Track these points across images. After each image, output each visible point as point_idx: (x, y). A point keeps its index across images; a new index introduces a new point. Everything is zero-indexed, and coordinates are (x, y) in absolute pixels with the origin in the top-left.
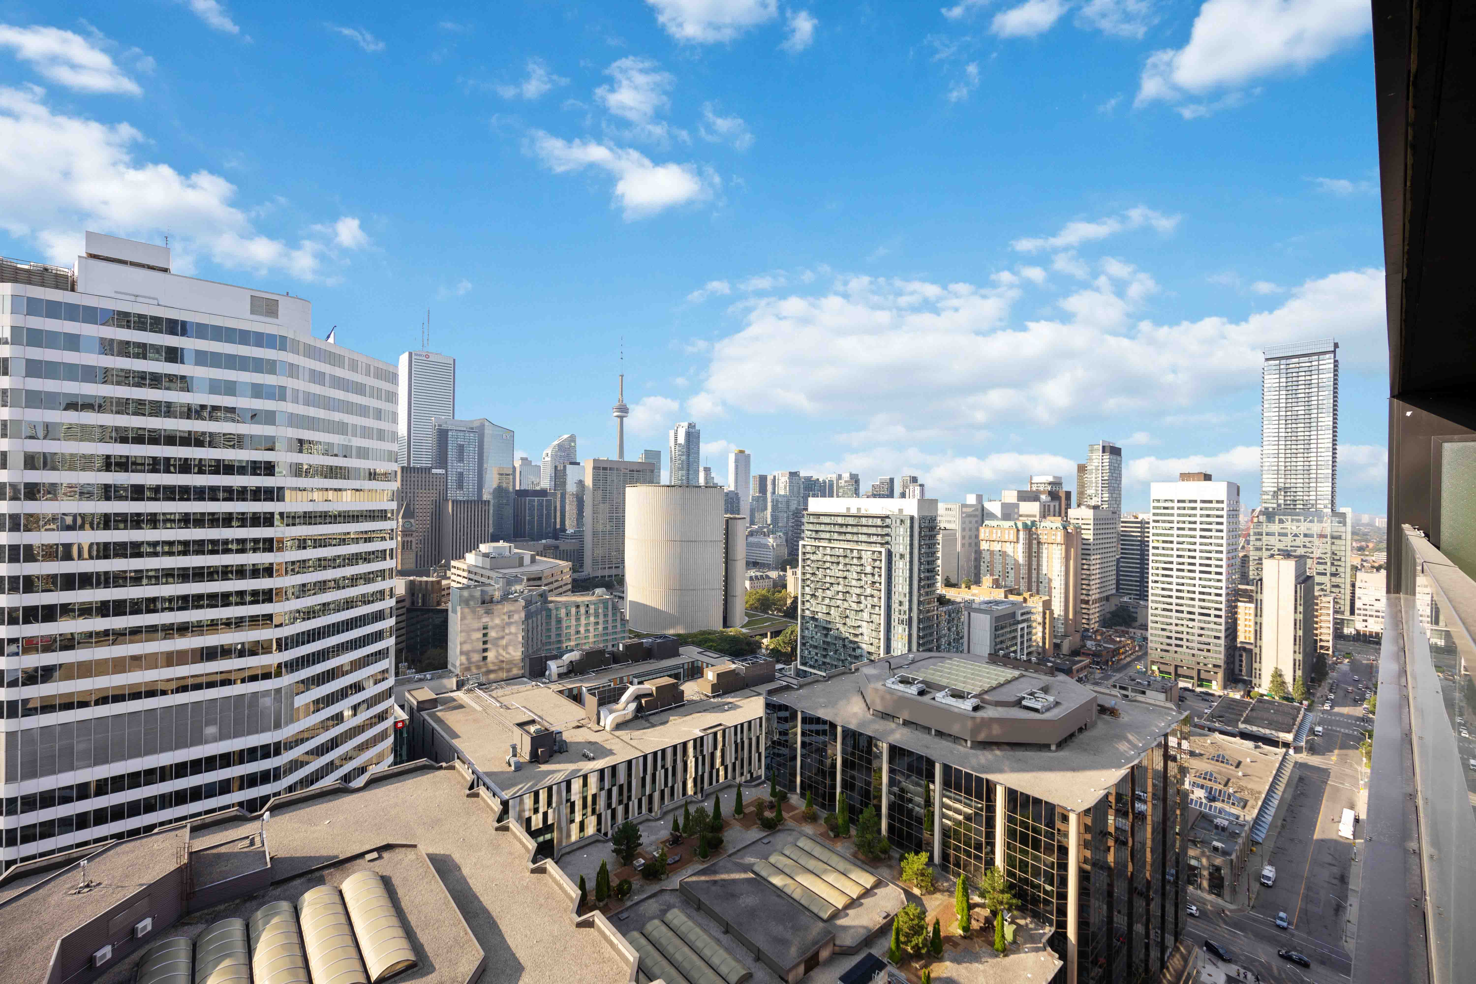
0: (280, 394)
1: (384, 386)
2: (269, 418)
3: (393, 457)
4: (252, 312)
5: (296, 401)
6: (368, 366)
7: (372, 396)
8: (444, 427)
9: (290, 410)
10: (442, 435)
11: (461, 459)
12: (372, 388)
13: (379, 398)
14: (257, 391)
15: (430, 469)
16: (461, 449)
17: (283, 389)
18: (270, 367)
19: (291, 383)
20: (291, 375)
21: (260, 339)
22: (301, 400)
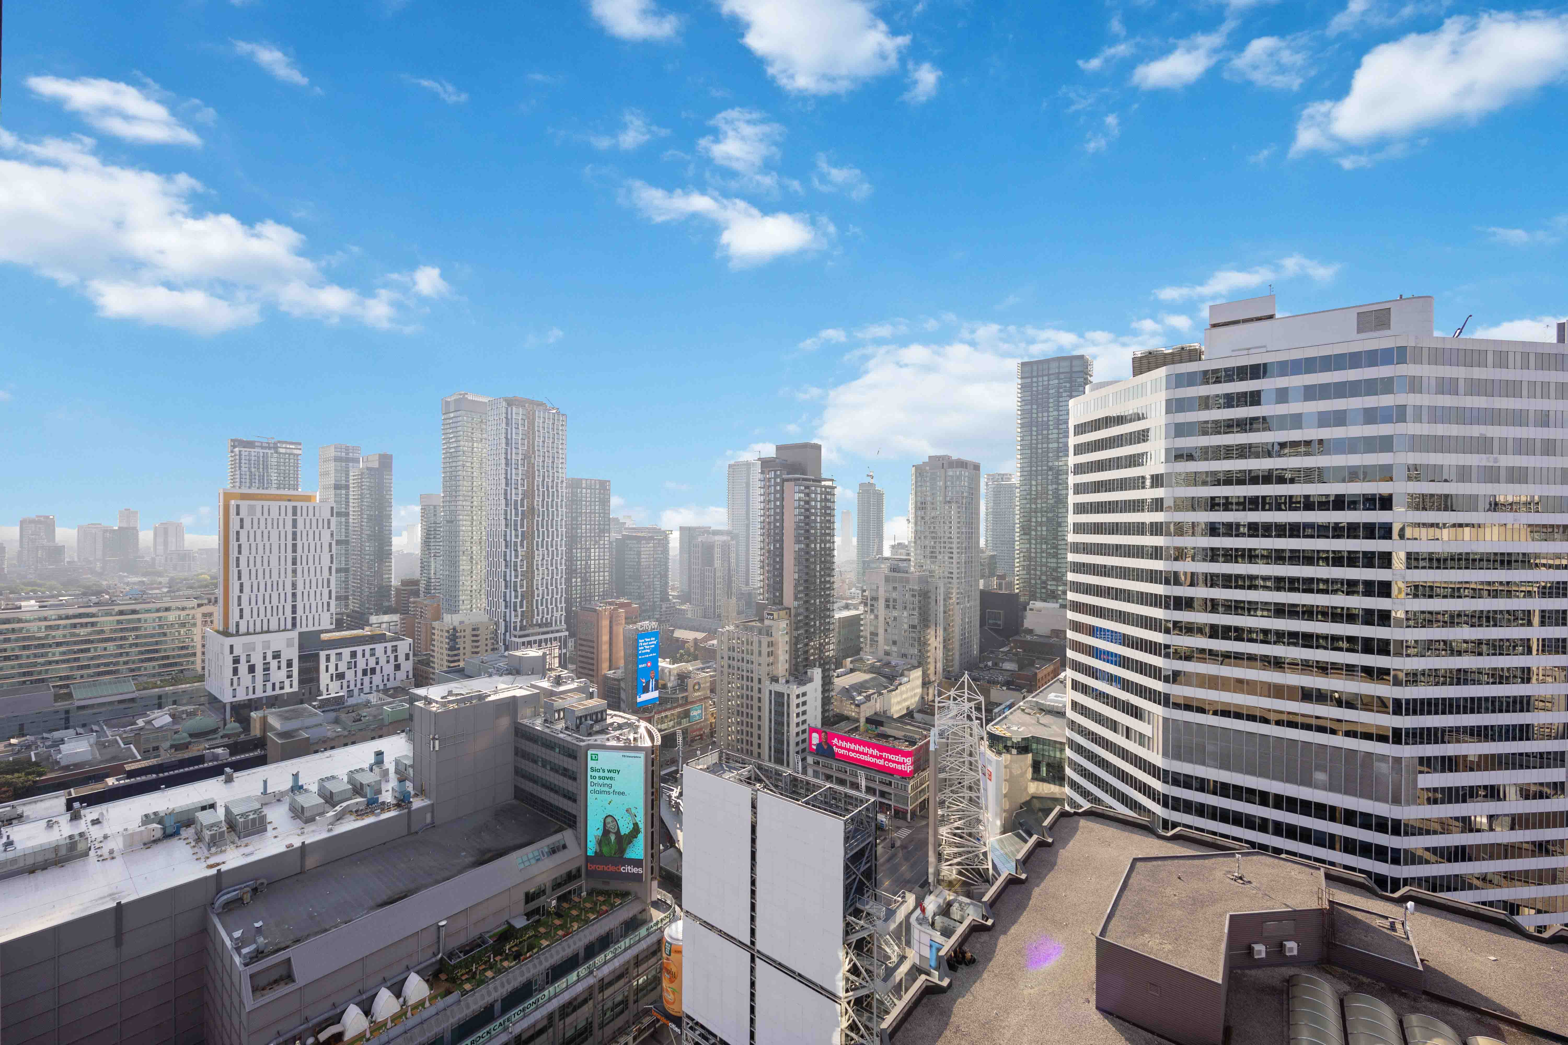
0: (1399, 414)
2: (1385, 444)
4: (1360, 330)
5: (1418, 419)
9: (1410, 432)
14: (1372, 416)
17: (1402, 409)
18: (1386, 386)
19: (1411, 400)
20: (1413, 390)
21: (1373, 358)
22: (1425, 417)
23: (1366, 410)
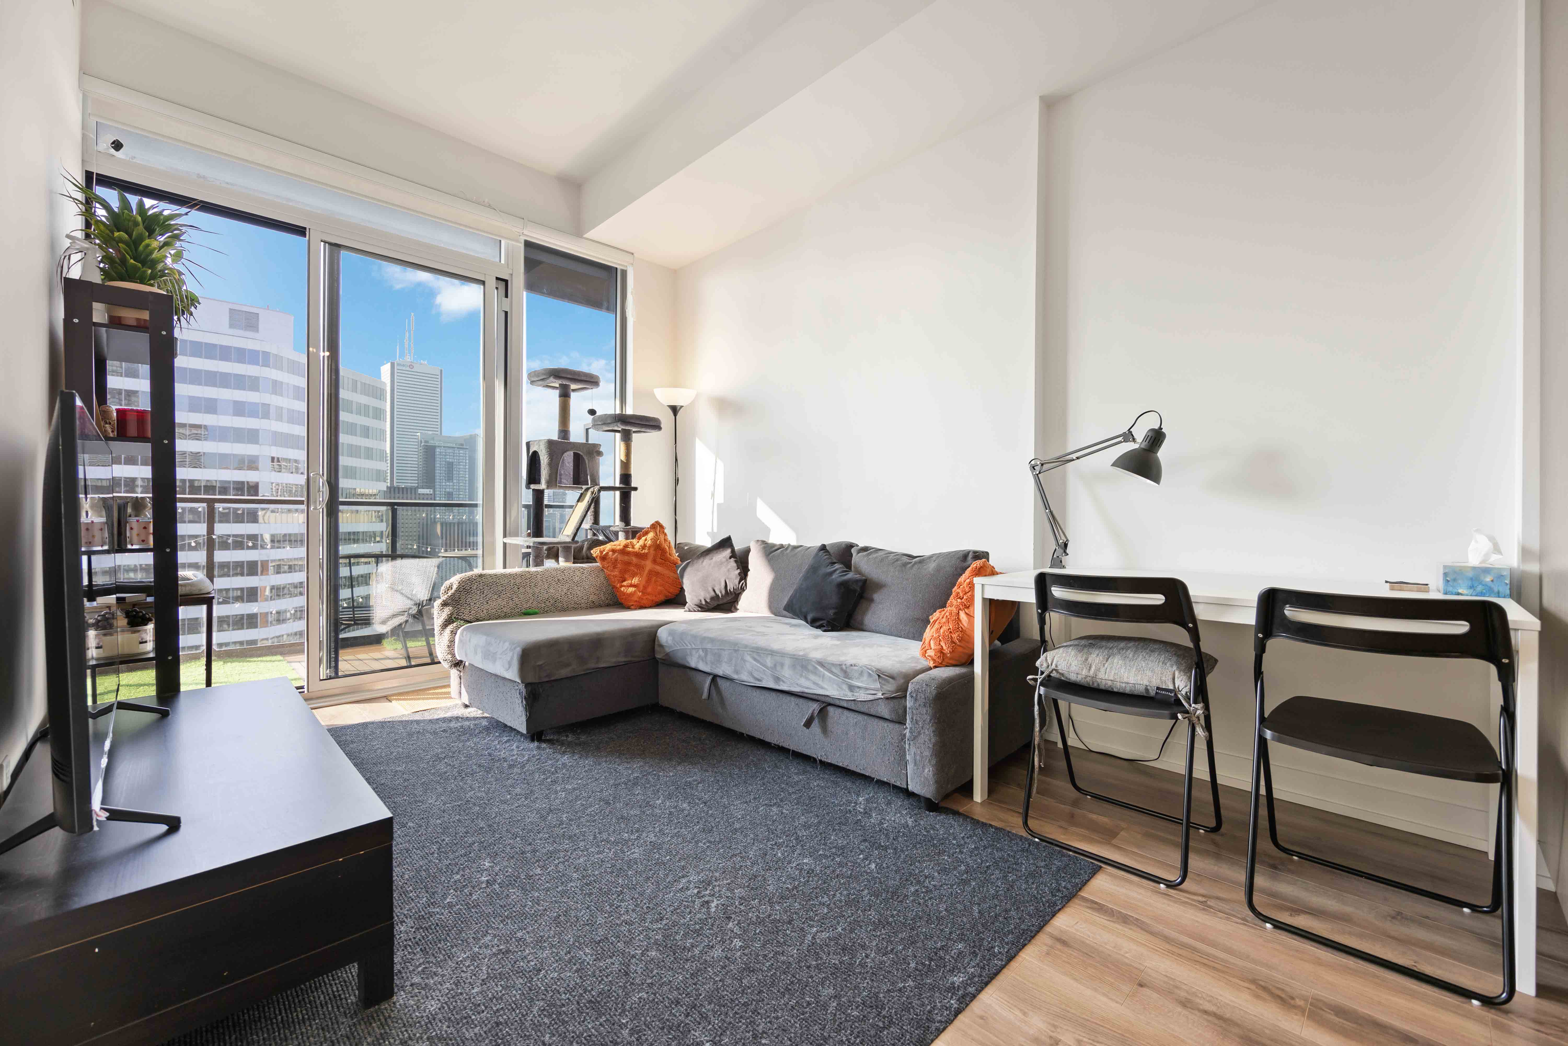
0: (264, 411)
1: (372, 402)
2: (252, 436)
3: (378, 476)
4: (232, 326)
5: (279, 418)
6: (355, 382)
7: (359, 413)
8: (431, 443)
9: (273, 429)
10: (429, 452)
11: (450, 478)
12: (359, 405)
13: (367, 415)
14: (239, 409)
15: (416, 488)
16: (450, 466)
17: (266, 407)
18: (253, 384)
19: (275, 401)
20: (274, 392)
21: (242, 355)
22: (285, 417)
23: (236, 403)
